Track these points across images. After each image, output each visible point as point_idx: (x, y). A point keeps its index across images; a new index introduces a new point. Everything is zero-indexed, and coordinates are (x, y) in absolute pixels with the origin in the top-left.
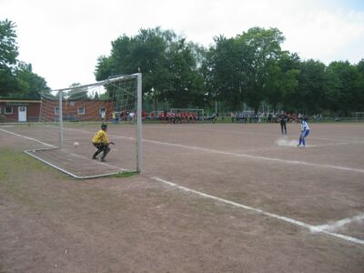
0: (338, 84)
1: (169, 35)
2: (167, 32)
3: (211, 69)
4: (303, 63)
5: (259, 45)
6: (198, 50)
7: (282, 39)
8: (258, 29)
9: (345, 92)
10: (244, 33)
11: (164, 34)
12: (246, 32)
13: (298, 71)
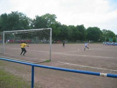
0: (72, 32)
1: (21, 14)
2: (20, 13)
3: (34, 26)
4: (62, 25)
5: (49, 19)
6: (30, 20)
7: (56, 18)
8: (48, 14)
9: (73, 34)
10: (44, 15)
11: (19, 14)
12: (45, 15)
13: (61, 28)
